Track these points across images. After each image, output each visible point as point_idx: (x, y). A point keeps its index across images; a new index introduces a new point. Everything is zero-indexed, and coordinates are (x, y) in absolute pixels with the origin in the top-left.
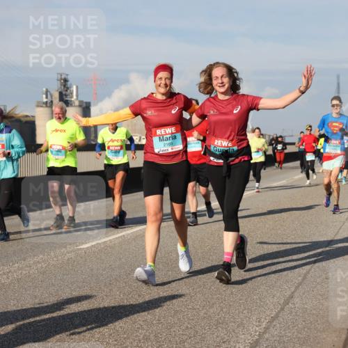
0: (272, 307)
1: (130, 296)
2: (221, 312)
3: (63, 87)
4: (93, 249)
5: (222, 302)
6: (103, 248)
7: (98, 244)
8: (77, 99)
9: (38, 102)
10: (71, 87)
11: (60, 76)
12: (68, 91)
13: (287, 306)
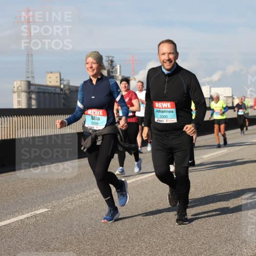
1: (161, 219)
3: (110, 66)
5: (229, 225)
6: (140, 184)
8: (120, 74)
10: (116, 66)
11: (107, 58)
12: (114, 69)
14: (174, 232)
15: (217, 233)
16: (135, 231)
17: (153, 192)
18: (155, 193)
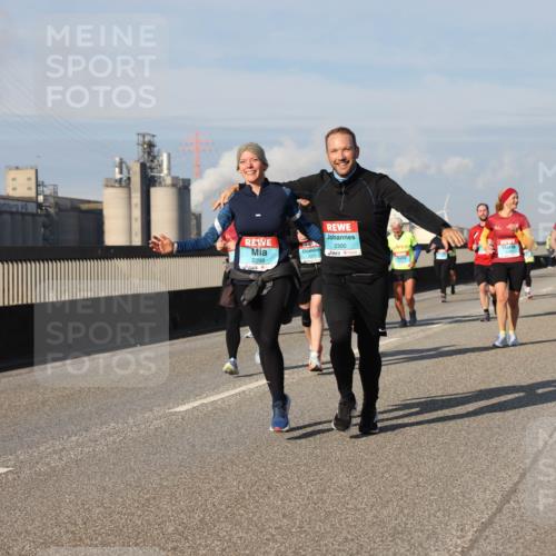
0: (482, 507)
1: (255, 488)
2: (401, 515)
3: (146, 156)
4: (196, 413)
5: (402, 499)
6: (211, 412)
7: (202, 405)
8: (169, 174)
9: (107, 180)
10: (159, 154)
11: (141, 138)
12: (156, 162)
13: (507, 505)
14: (284, 516)
15: (375, 517)
16: (198, 515)
17: (238, 429)
18: (243, 431)
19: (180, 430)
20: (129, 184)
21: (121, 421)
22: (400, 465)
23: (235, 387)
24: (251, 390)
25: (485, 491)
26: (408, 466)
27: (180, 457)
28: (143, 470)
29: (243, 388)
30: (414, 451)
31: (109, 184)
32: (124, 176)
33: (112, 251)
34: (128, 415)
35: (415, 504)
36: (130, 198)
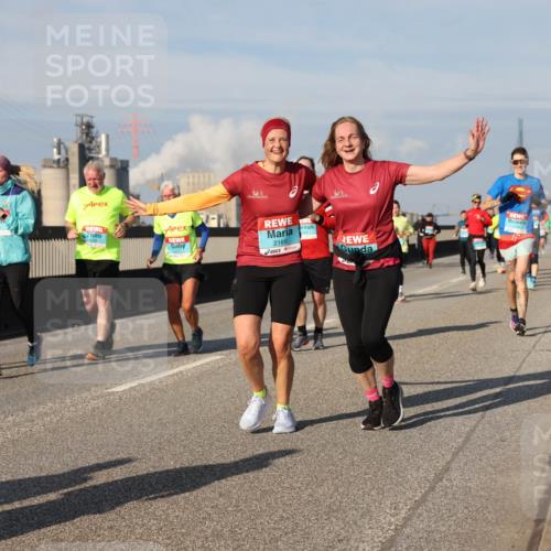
0: (416, 485)
3: (84, 137)
4: (133, 393)
6: (149, 392)
7: (140, 385)
8: (107, 155)
9: (45, 160)
10: (98, 135)
11: (79, 119)
12: (94, 143)
13: (440, 484)
17: (175, 409)
18: (181, 411)
19: (118, 409)
20: (67, 165)
21: (58, 401)
22: (335, 445)
23: (172, 368)
24: (187, 371)
25: (418, 470)
26: (343, 446)
27: (118, 437)
28: (80, 450)
29: (181, 368)
30: (349, 431)
31: (47, 164)
32: (62, 158)
33: (50, 231)
34: (65, 395)
35: (350, 483)
36: (68, 178)
